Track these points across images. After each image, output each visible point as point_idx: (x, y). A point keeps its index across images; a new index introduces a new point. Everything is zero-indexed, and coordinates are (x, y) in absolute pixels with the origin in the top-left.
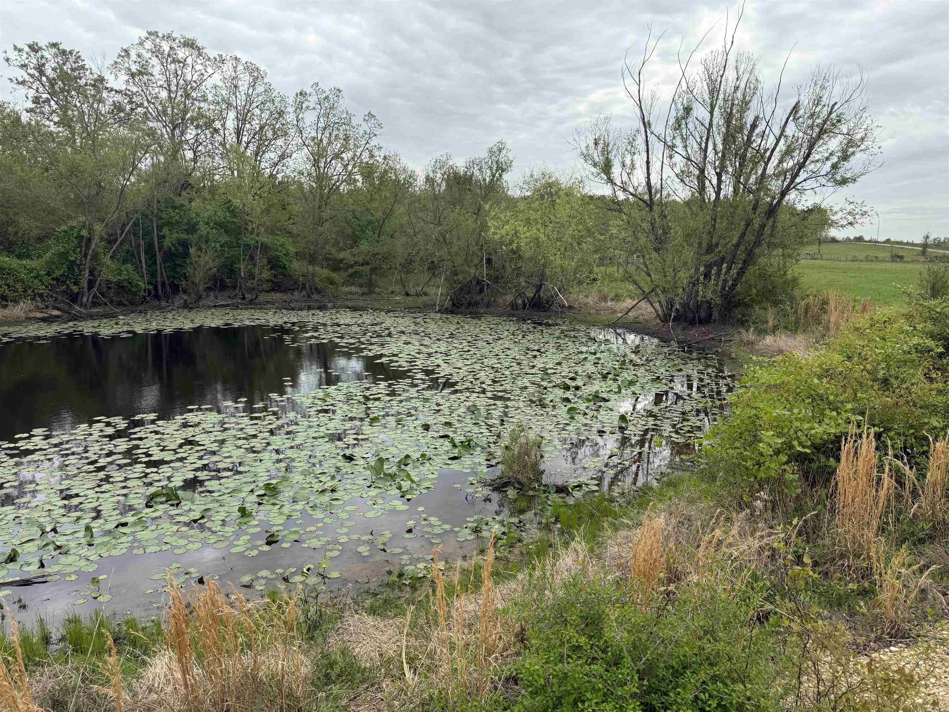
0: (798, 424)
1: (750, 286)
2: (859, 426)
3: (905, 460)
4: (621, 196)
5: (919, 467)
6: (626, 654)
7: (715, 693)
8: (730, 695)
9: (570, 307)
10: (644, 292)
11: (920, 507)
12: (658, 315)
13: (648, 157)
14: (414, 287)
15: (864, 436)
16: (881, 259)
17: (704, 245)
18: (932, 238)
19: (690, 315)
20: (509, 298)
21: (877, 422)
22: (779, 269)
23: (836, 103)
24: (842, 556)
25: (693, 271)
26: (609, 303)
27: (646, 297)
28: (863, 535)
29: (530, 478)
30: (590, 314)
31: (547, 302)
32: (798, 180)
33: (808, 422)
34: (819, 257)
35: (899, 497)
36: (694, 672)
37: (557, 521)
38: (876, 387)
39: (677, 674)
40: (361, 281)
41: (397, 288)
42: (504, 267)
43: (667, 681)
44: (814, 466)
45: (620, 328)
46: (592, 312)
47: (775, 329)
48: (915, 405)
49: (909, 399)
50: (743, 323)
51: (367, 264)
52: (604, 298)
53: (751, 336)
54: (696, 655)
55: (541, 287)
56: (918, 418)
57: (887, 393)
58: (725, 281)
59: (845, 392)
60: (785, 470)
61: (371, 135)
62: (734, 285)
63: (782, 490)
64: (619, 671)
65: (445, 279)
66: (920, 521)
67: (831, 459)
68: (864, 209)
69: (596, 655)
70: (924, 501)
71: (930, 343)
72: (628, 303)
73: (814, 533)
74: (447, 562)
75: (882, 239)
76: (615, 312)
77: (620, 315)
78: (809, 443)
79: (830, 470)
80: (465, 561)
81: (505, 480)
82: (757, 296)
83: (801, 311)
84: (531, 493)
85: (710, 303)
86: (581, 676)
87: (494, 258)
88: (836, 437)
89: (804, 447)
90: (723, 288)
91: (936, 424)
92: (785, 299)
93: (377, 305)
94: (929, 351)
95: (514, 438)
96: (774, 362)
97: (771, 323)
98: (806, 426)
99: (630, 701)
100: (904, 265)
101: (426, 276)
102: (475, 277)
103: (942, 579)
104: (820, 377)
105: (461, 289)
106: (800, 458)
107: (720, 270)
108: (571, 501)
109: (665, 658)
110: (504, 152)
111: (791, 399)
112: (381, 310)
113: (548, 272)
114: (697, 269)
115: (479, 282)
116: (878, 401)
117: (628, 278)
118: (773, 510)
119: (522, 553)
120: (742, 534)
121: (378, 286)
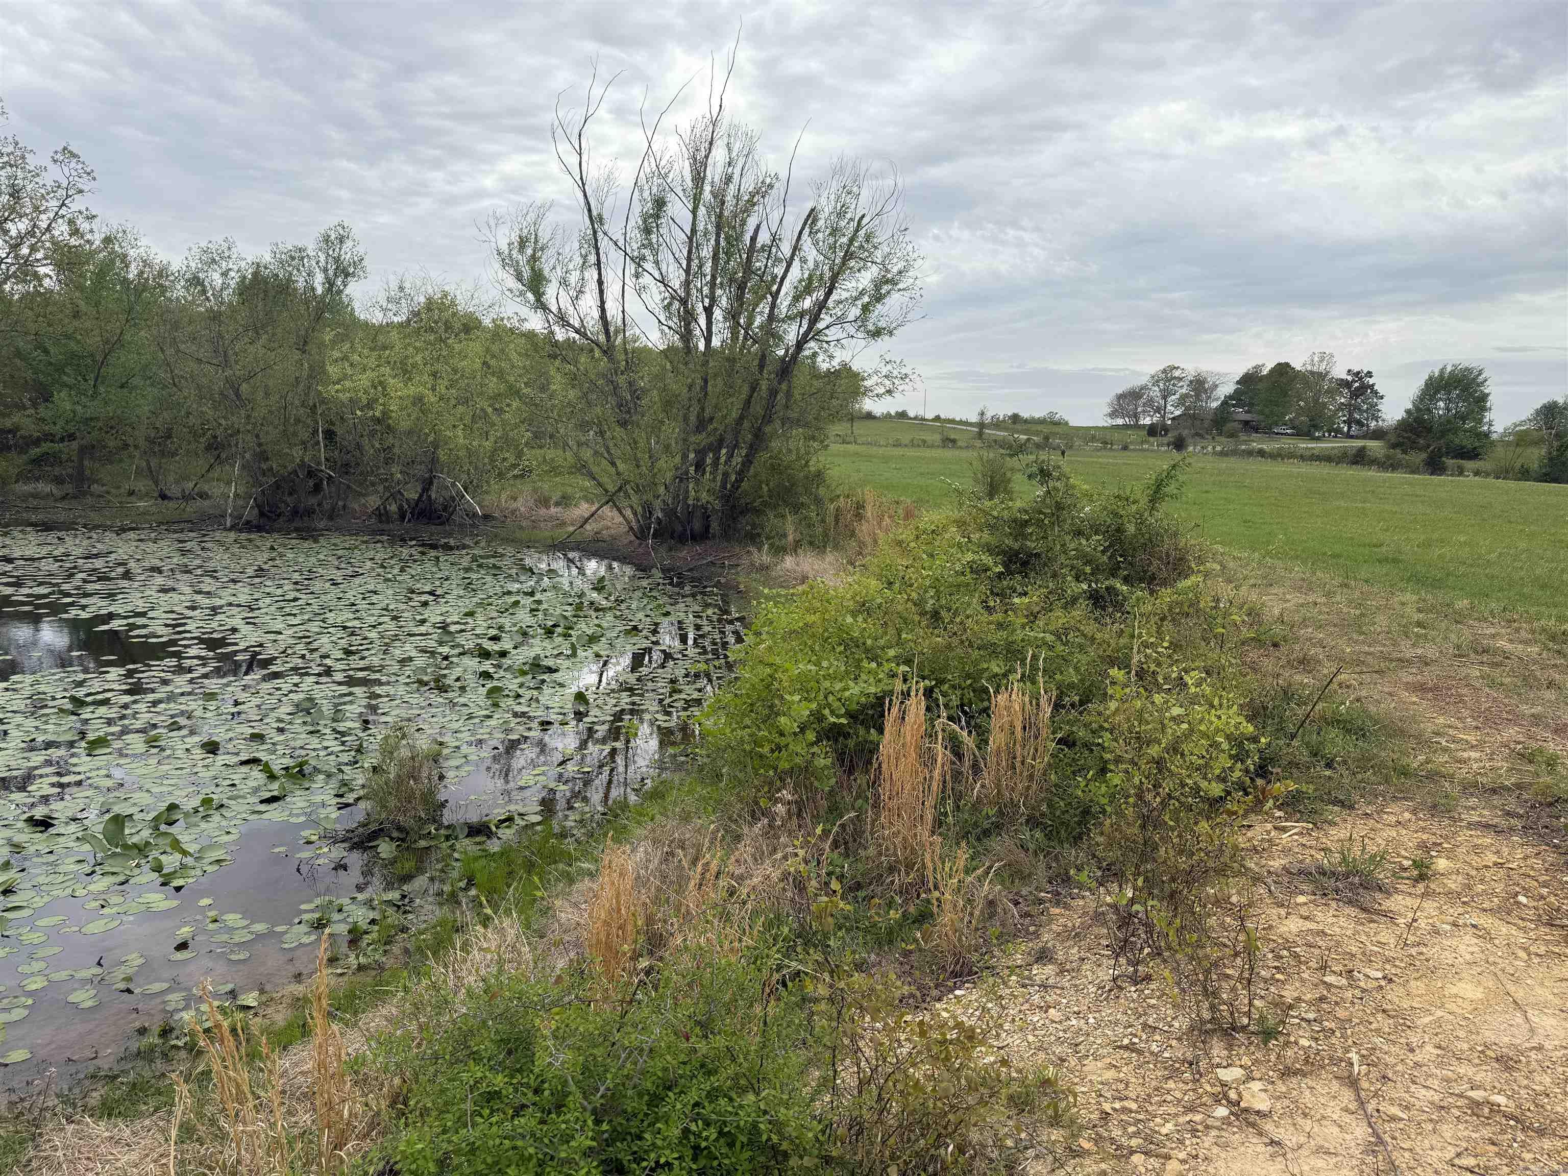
0: (827, 684)
1: (761, 482)
2: (905, 681)
3: (963, 723)
4: (560, 335)
5: (980, 731)
6: (572, 1087)
7: (714, 1117)
8: (737, 1114)
9: (486, 517)
10: (606, 491)
11: (983, 786)
12: (631, 528)
13: (600, 274)
14: (177, 482)
15: (913, 693)
16: (930, 443)
17: (693, 418)
18: (989, 415)
19: (679, 528)
20: (373, 502)
21: (926, 673)
22: (799, 458)
23: (863, 216)
24: (891, 869)
25: (678, 459)
26: (553, 510)
27: (611, 500)
28: (915, 835)
29: (420, 818)
30: (521, 528)
31: (445, 509)
32: (821, 325)
33: (841, 681)
34: (852, 439)
35: (957, 775)
36: (682, 1092)
37: (470, 883)
38: (923, 624)
39: (655, 1100)
40: (57, 471)
41: (141, 485)
42: (359, 446)
43: (641, 1116)
44: (851, 743)
45: (572, 550)
46: (524, 524)
47: (797, 544)
48: (971, 645)
49: (964, 637)
50: (753, 538)
51: (72, 437)
52: (544, 502)
53: (765, 558)
54: (684, 1063)
55: (431, 483)
56: (976, 663)
57: (936, 631)
58: (726, 475)
59: (886, 633)
60: (813, 754)
61: (72, 191)
62: (739, 481)
63: (811, 784)
64: (562, 1118)
65: (243, 467)
66: (984, 805)
67: (872, 731)
68: (904, 371)
69: (524, 1101)
70: (987, 778)
71: (987, 560)
72: (584, 509)
73: (855, 840)
74: (262, 991)
75: (930, 415)
76: (563, 524)
77: (571, 529)
78: (843, 711)
79: (872, 746)
80: (299, 982)
81: (373, 827)
82: (770, 497)
83: (830, 520)
84: (423, 843)
85: (706, 509)
86: (498, 1141)
87: (339, 430)
88: (877, 698)
89: (838, 717)
90: (724, 486)
91: (996, 670)
92: (808, 501)
93: (95, 518)
94: (986, 571)
95: (388, 751)
96: (793, 595)
97: (791, 538)
98: (838, 686)
99: (582, 1163)
100: (957, 452)
101: (201, 464)
102: (302, 464)
103: (1013, 882)
104: (854, 615)
105: (277, 486)
106: (834, 734)
107: (718, 458)
108: (494, 846)
109: (636, 1080)
110: (349, 244)
111: (817, 648)
112: (105, 528)
113: (442, 455)
114: (685, 457)
115: (311, 474)
116: (927, 642)
117: (581, 468)
118: (799, 815)
119: (406, 951)
120: (758, 858)
121: (96, 481)
